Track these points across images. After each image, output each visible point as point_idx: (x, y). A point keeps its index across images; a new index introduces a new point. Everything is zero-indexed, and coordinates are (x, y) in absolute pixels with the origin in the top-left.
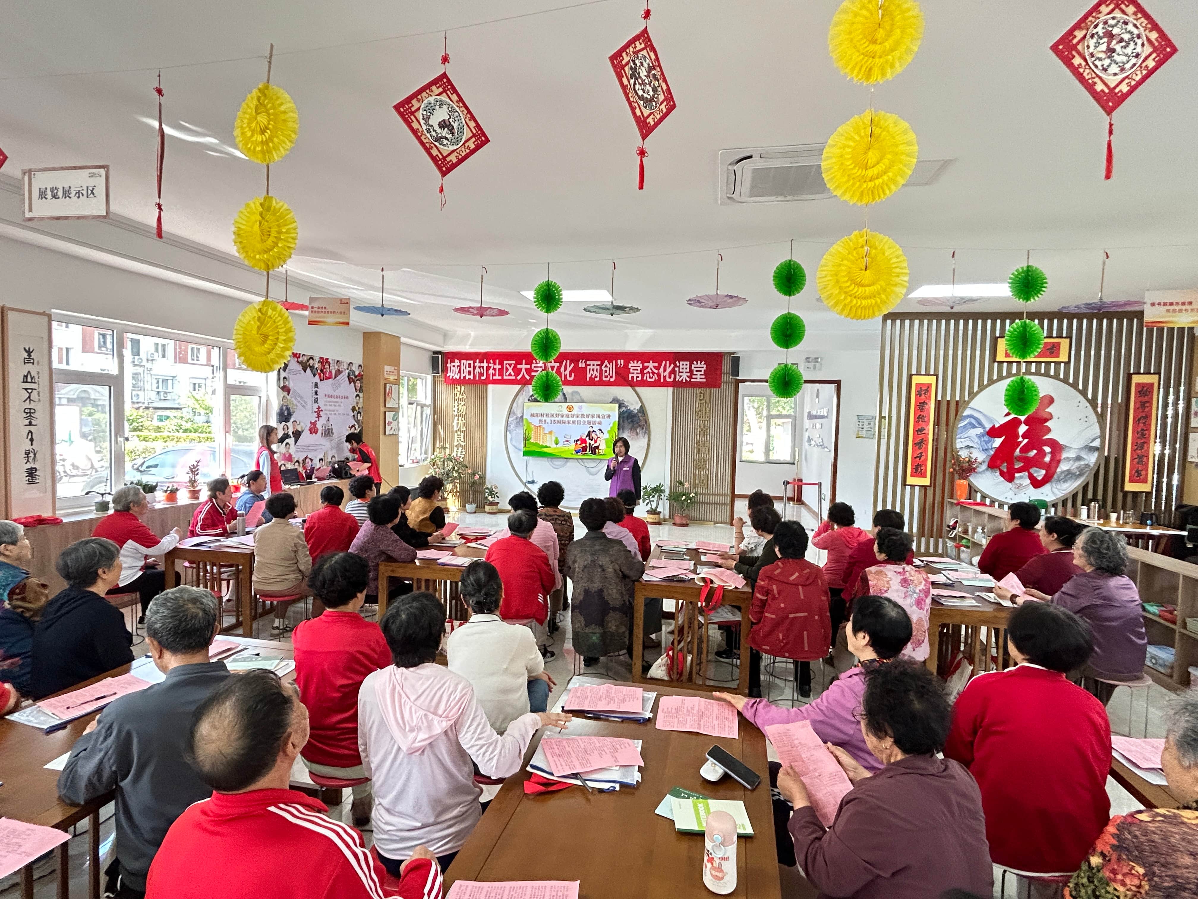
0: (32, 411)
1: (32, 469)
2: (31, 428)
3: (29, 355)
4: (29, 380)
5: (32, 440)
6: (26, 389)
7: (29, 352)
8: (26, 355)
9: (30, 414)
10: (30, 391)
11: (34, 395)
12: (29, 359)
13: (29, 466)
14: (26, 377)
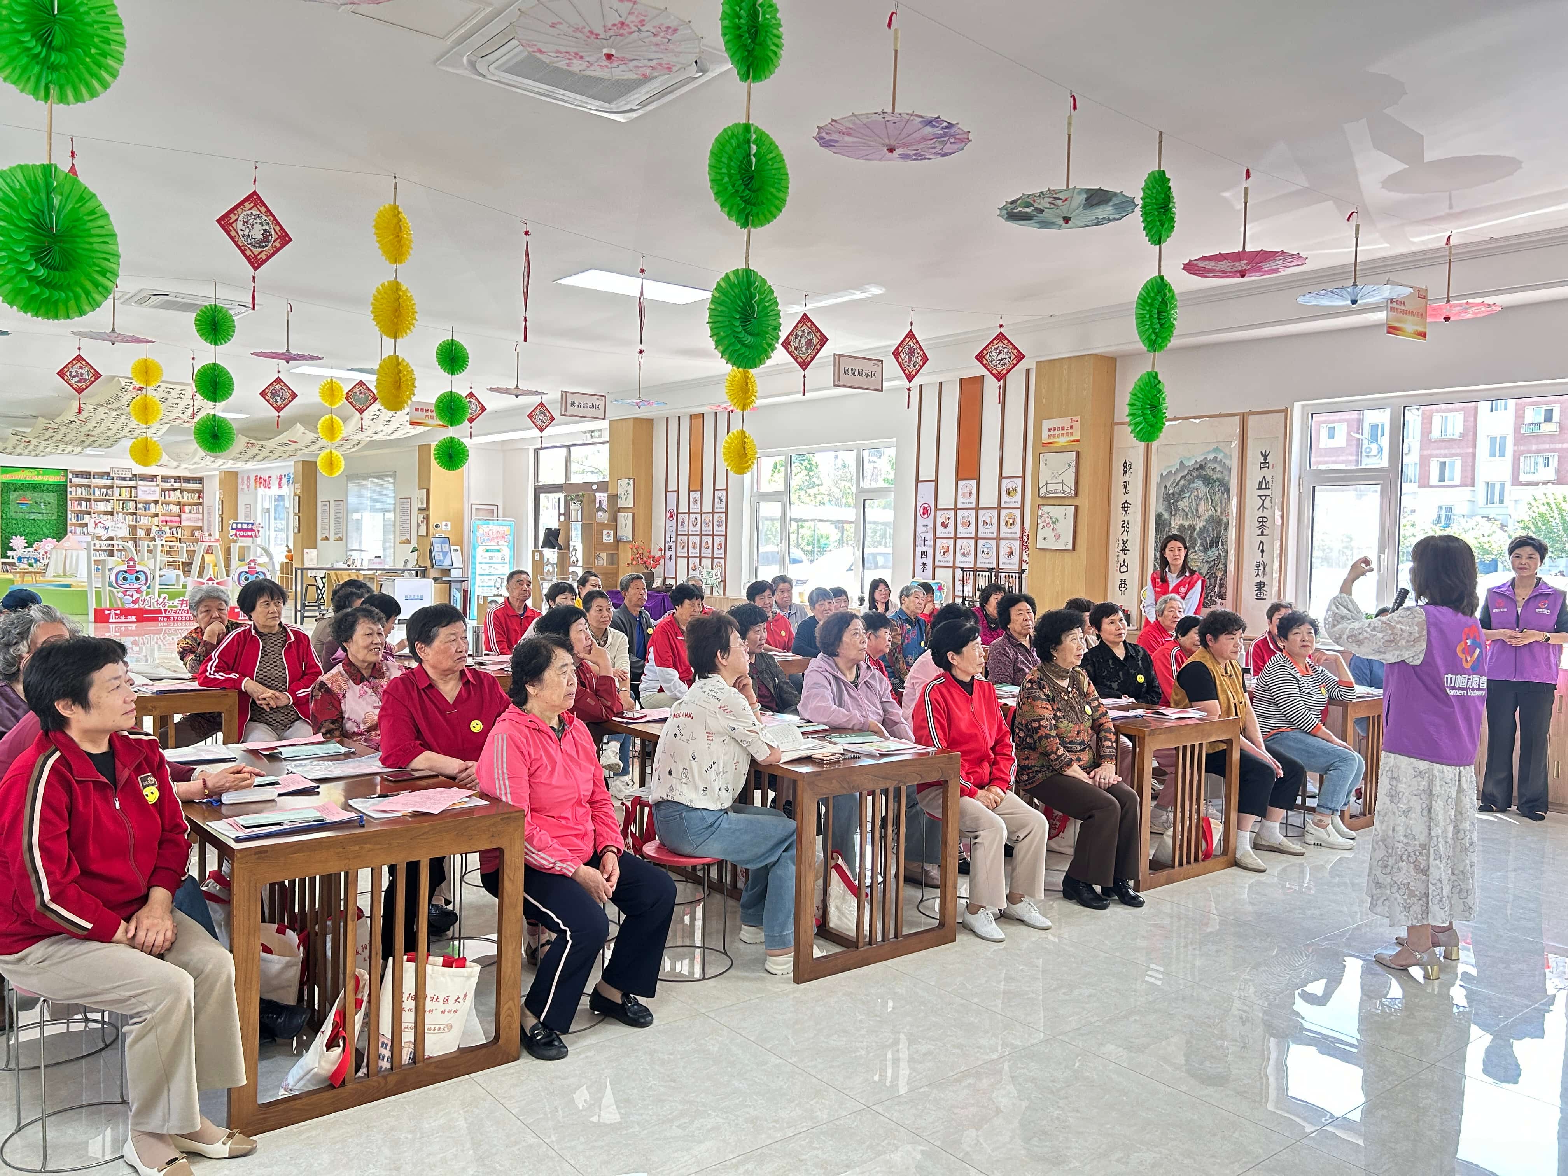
0: (1265, 520)
1: (1261, 582)
2: (1262, 538)
3: (1265, 459)
4: (1264, 486)
5: (1263, 551)
6: (1260, 496)
7: (1265, 456)
8: (1262, 459)
9: (1262, 521)
10: (1263, 498)
11: (1267, 504)
12: (1265, 465)
13: (1258, 580)
14: (1261, 483)
